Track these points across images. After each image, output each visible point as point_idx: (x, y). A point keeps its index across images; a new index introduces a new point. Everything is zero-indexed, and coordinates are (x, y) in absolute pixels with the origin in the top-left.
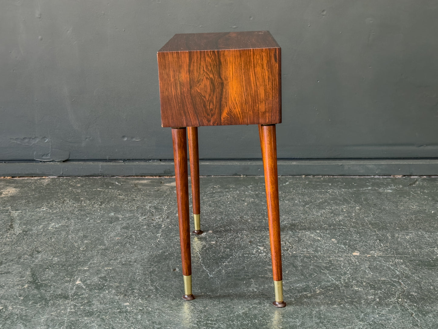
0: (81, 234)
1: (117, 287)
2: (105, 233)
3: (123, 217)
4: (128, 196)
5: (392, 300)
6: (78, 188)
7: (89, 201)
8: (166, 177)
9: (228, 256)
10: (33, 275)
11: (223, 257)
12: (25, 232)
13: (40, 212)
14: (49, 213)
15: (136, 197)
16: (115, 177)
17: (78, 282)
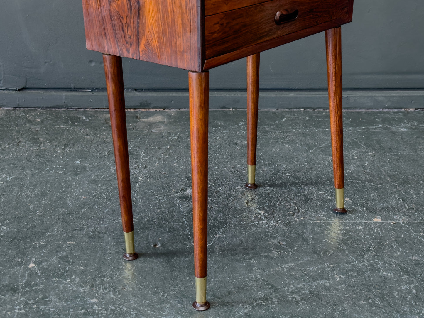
0: (38, 191)
1: (82, 273)
2: (69, 190)
3: (91, 166)
4: (97, 137)
6: (36, 124)
7: (50, 143)
8: (143, 110)
15: (106, 138)
16: (82, 110)
17: (32, 265)
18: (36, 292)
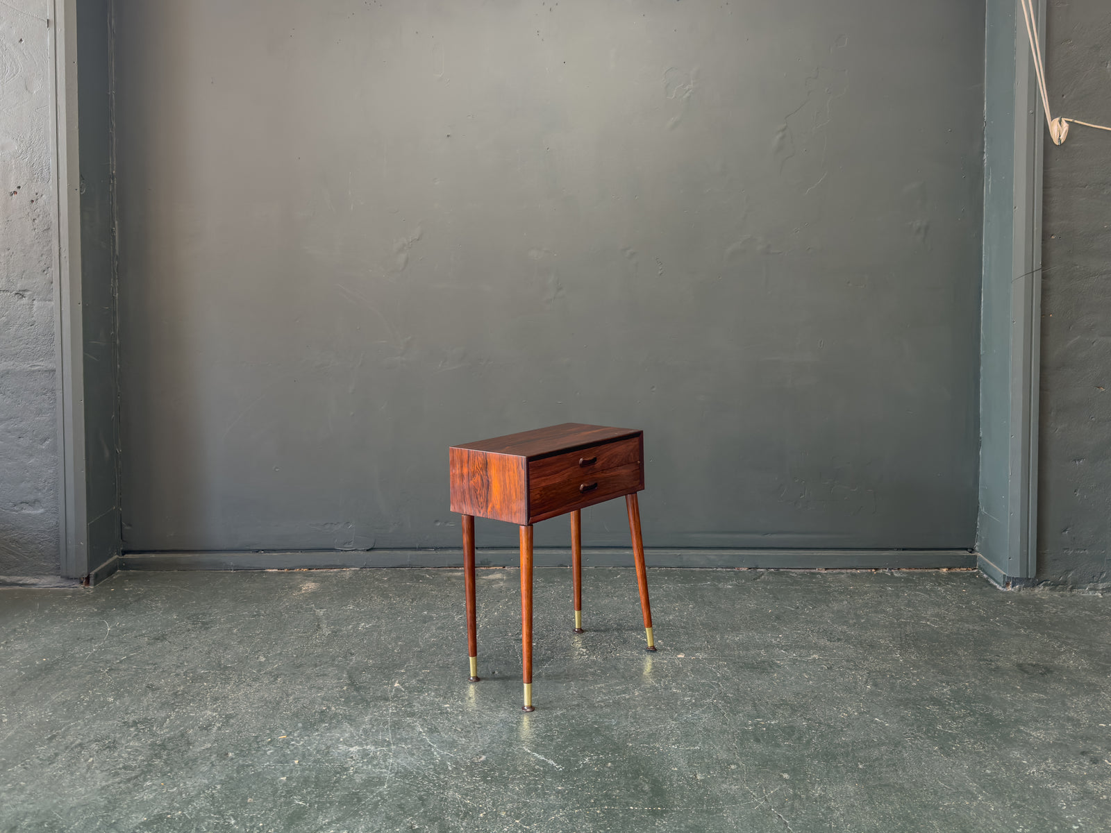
0: (393, 635)
1: (436, 689)
2: (420, 634)
3: (438, 616)
4: (441, 592)
5: (708, 701)
6: (384, 582)
7: (399, 597)
8: (483, 568)
9: (549, 659)
10: (350, 677)
11: (543, 660)
12: (335, 633)
13: (346, 611)
14: (357, 611)
16: (425, 569)
17: (396, 685)
18: (403, 700)
